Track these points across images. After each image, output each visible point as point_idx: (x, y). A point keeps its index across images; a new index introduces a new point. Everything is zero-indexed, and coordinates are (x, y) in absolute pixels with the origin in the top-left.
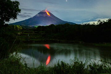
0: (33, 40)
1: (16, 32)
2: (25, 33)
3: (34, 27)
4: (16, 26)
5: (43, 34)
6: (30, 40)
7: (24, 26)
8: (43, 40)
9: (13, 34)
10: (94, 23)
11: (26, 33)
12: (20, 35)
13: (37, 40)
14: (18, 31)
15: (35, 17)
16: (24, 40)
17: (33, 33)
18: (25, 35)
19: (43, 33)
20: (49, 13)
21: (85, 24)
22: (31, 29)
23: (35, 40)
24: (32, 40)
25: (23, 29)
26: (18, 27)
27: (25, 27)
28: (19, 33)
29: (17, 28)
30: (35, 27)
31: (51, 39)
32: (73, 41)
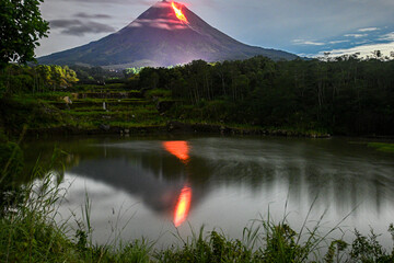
0: (123, 124)
1: (54, 94)
2: (91, 95)
3: (124, 71)
4: (53, 69)
5: (161, 100)
6: (113, 124)
7: (85, 69)
8: (164, 124)
9: (43, 101)
10: (379, 54)
11: (96, 96)
12: (72, 106)
13: (138, 125)
14: (64, 90)
15: (128, 30)
16: (86, 124)
17: (121, 97)
18: (90, 104)
19: (162, 96)
20: (185, 11)
21: (339, 59)
22: (113, 82)
23: (131, 125)
24: (119, 124)
25: (84, 81)
26: (63, 75)
27: (92, 72)
28: (66, 99)
29: (56, 76)
30: (132, 74)
31: (192, 122)
32: (284, 131)
